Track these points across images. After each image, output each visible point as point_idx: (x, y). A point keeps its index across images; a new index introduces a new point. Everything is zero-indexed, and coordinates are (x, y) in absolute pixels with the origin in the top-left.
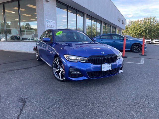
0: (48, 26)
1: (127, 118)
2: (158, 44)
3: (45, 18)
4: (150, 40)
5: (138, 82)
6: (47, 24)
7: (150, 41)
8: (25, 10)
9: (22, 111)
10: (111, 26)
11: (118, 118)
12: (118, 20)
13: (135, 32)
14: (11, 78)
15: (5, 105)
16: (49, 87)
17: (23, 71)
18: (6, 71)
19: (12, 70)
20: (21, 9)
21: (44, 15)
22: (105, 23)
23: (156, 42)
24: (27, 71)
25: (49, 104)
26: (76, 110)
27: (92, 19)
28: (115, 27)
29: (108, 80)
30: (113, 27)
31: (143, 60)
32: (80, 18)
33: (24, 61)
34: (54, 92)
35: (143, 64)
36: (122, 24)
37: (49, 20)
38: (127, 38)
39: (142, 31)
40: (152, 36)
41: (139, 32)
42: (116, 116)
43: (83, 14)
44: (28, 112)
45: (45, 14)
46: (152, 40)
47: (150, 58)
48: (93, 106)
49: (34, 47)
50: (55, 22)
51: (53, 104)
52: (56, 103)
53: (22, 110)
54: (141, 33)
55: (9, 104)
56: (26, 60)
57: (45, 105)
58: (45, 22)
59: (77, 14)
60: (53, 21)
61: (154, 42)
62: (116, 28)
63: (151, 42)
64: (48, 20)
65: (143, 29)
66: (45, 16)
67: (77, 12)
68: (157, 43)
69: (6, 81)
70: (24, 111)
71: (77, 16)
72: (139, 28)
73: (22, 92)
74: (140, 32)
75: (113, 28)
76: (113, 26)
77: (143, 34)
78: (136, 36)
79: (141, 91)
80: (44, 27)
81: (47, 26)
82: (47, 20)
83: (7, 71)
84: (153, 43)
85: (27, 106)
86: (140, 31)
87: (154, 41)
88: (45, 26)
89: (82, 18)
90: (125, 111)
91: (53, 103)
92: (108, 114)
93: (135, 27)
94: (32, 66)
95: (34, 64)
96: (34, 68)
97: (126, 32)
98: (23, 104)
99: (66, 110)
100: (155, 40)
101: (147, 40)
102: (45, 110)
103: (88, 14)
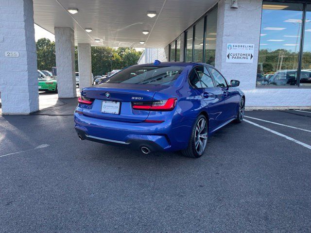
0: (231, 57)
3: (224, 42)
45: (225, 34)
58: (223, 50)
60: (247, 45)
66: (224, 38)
80: (221, 59)
81: (228, 56)
88: (223, 57)
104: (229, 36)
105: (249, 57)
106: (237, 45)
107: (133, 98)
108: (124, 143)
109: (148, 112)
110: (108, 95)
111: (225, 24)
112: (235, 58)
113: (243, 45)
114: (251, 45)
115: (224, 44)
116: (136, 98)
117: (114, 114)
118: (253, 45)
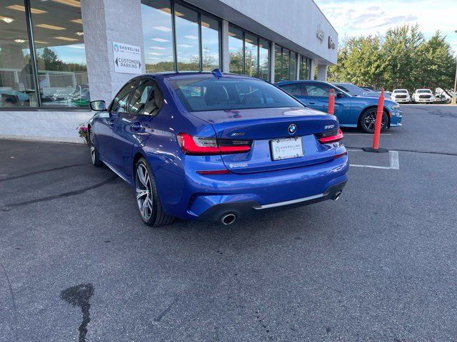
0: (119, 63)
1: (382, 338)
2: (427, 103)
3: (108, 38)
4: (405, 92)
5: (394, 226)
6: (117, 55)
7: (405, 97)
8: (43, 12)
9: (86, 331)
10: (297, 55)
11: (357, 340)
12: (317, 36)
13: (362, 71)
14: (31, 229)
15: (30, 314)
16: (148, 252)
17: (60, 203)
18: (9, 206)
19: (26, 201)
20: (33, 11)
21: (105, 29)
22: (279, 45)
23: (421, 97)
24: (73, 202)
25: (157, 305)
26: (237, 321)
27: (244, 35)
28: (308, 58)
29: (310, 222)
30: (302, 57)
31: (395, 157)
32: (211, 36)
33: (55, 169)
34: (164, 268)
35: (398, 168)
36: (329, 48)
37: (122, 45)
38: (347, 91)
39: (384, 68)
40: (410, 80)
41: (376, 70)
42: (353, 334)
43: (217, 23)
44: (104, 334)
45: (108, 26)
46: (412, 91)
47: (413, 149)
48: (283, 305)
49: (82, 126)
50: (138, 48)
51: (170, 307)
52: (177, 300)
53: (83, 330)
54: (381, 74)
55: (41, 311)
56: (61, 168)
57: (149, 308)
58: (110, 52)
59: (202, 23)
60: (133, 47)
61: (417, 99)
62: (310, 60)
63: (408, 99)
64: (119, 44)
65: (387, 63)
66: (108, 31)
67: (202, 15)
68: (424, 100)
69: (15, 238)
70: (91, 332)
71: (202, 27)
72: (375, 58)
73: (72, 270)
74: (378, 71)
75: (305, 60)
76: (305, 54)
77: (386, 76)
78: (366, 81)
79: (407, 252)
80: (108, 66)
81: (117, 62)
82: (114, 43)
83: (12, 205)
84: (414, 102)
85: (97, 316)
86: (378, 67)
87: (416, 96)
88: (111, 63)
89: (216, 33)
90: (372, 316)
91: (168, 303)
92: (328, 330)
93: (363, 56)
94: (83, 187)
95: (88, 179)
96: (92, 192)
97: (338, 69)
98: (83, 310)
99: (210, 323)
100: (419, 92)
101: (396, 92)
102: (151, 326)
103: (233, 20)
105: (138, 66)
106: (124, 45)
108: (322, 196)
111: (106, 9)
112: (124, 65)
113: (129, 46)
115: (109, 42)
118: (140, 49)
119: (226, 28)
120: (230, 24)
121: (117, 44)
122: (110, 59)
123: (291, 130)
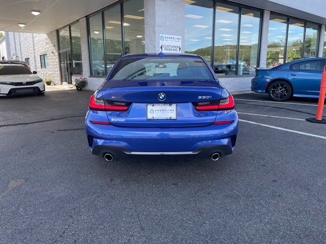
0: (163, 48)
3: (157, 32)
6: (162, 43)
14: (48, 144)
17: (79, 133)
19: (68, 129)
21: (155, 26)
37: (167, 36)
45: (157, 24)
58: (157, 41)
60: (175, 37)
64: (164, 36)
66: (157, 28)
67: (243, 9)
69: (36, 147)
81: (161, 48)
82: (161, 35)
104: (160, 26)
105: (178, 49)
106: (169, 36)
107: (200, 97)
108: (191, 153)
109: (216, 112)
110: (162, 96)
111: (156, 13)
112: (167, 50)
113: (172, 36)
114: (179, 37)
115: (157, 35)
116: (204, 97)
117: (170, 119)
118: (181, 37)
119: (267, 16)
120: (272, 13)
121: (163, 35)
122: (156, 46)
123: (161, 98)
